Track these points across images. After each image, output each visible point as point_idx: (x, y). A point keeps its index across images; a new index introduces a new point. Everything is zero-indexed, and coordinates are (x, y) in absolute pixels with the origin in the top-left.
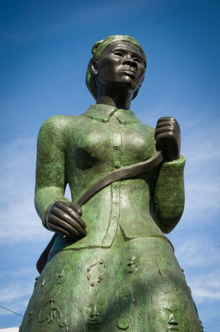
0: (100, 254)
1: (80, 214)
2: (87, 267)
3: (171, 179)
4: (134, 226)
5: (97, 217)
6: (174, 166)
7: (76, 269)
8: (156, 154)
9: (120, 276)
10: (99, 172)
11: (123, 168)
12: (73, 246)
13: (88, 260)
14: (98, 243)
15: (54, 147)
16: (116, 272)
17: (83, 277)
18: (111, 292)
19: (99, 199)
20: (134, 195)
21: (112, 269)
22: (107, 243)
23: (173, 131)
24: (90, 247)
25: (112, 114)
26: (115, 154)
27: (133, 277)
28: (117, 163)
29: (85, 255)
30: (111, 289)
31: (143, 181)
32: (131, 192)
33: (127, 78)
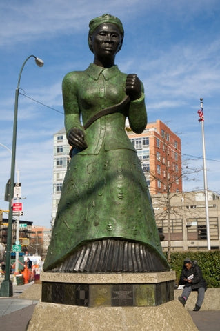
0: (94, 158)
1: (83, 138)
2: (87, 164)
3: (136, 110)
5: (93, 137)
6: (137, 103)
7: (82, 166)
8: (126, 97)
9: (101, 170)
10: (93, 111)
11: (106, 108)
12: (81, 153)
13: (88, 161)
14: (93, 153)
16: (100, 168)
17: (85, 169)
18: (97, 178)
19: (94, 126)
20: (113, 122)
21: (98, 166)
22: (97, 153)
23: (134, 85)
24: (89, 154)
25: (101, 73)
27: (106, 172)
29: (86, 158)
30: (97, 176)
31: (119, 114)
33: (107, 52)
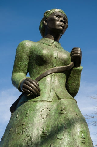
0: (46, 104)
2: (41, 109)
3: (76, 75)
4: (62, 93)
5: (45, 88)
6: (78, 70)
8: (71, 63)
9: (57, 115)
10: (46, 67)
12: (33, 100)
14: (46, 99)
15: (25, 54)
16: (55, 113)
20: (61, 80)
21: (53, 112)
22: (50, 100)
24: (42, 101)
25: (52, 43)
26: (54, 60)
28: (55, 64)
29: (39, 104)
30: (52, 120)
31: (65, 75)
32: (60, 78)
33: (61, 27)
